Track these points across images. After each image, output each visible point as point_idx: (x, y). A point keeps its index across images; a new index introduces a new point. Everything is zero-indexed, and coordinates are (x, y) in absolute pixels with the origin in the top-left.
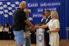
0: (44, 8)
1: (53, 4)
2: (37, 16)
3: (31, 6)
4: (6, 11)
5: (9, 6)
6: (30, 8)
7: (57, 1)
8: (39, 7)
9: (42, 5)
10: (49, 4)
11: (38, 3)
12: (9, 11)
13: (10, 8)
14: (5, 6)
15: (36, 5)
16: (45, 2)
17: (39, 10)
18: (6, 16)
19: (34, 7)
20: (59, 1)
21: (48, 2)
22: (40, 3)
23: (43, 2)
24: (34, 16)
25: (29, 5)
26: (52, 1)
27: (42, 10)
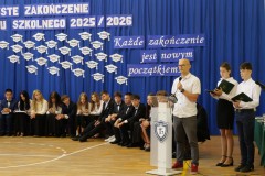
0: (159, 50)
1: (185, 41)
2: (139, 71)
3: (125, 44)
4: (54, 58)
5: (63, 44)
6: (119, 51)
7: (194, 33)
8: (145, 47)
9: (153, 43)
10: (173, 41)
11: (143, 37)
12: (63, 58)
13: (65, 51)
14: (52, 44)
15: (137, 42)
16: (162, 34)
17: (145, 57)
18: (54, 71)
19: (133, 49)
20: (202, 32)
21: (169, 34)
22: (149, 37)
23: (157, 35)
24: (132, 71)
25: (117, 42)
26: (182, 32)
27: (154, 57)
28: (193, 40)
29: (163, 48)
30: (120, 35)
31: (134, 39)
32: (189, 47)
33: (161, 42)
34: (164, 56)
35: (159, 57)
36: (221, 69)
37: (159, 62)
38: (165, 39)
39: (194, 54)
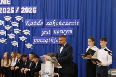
0: (52, 28)
1: (68, 23)
3: (32, 24)
6: (28, 28)
7: (74, 18)
8: (44, 26)
9: (49, 24)
10: (61, 23)
11: (43, 20)
15: (39, 23)
16: (54, 19)
17: (44, 32)
19: (37, 27)
20: (78, 18)
21: (59, 19)
22: (46, 20)
23: (51, 19)
24: (36, 41)
25: (27, 22)
26: (66, 18)
27: (49, 32)
28: (73, 23)
29: (55, 27)
30: (29, 19)
31: (38, 21)
32: (71, 27)
33: (53, 23)
34: (55, 32)
35: (52, 32)
36: (89, 40)
37: (52, 35)
38: (56, 22)
39: (73, 31)
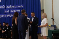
1: (17, 7)
2: (4, 16)
7: (20, 4)
9: (8, 7)
10: (14, 7)
11: (5, 5)
17: (5, 12)
21: (13, 5)
22: (7, 5)
23: (9, 5)
24: (2, 16)
27: (8, 11)
28: (20, 6)
29: (11, 9)
31: (2, 6)
32: (19, 8)
33: (10, 7)
34: (11, 11)
37: (10, 13)
38: (11, 6)
